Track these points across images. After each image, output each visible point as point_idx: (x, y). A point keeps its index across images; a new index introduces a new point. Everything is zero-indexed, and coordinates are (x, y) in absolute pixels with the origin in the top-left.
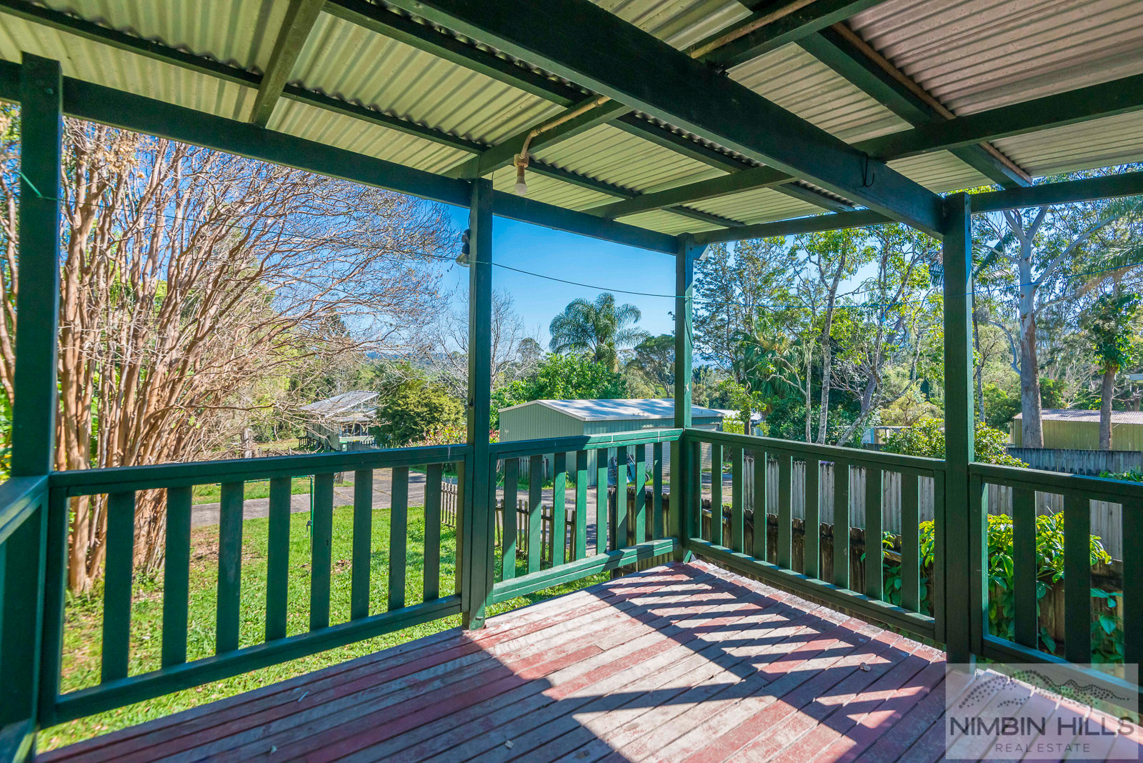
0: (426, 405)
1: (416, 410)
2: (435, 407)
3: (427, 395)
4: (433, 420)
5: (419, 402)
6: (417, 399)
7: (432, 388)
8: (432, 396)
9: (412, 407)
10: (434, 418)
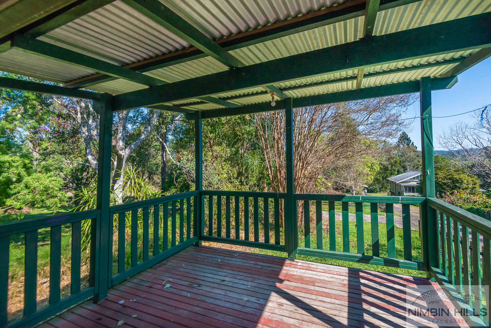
0: (450, 179)
1: (443, 181)
2: (456, 180)
3: (450, 173)
4: (455, 187)
5: (445, 177)
6: (444, 175)
7: (454, 169)
8: (454, 174)
9: (440, 180)
10: (456, 186)
